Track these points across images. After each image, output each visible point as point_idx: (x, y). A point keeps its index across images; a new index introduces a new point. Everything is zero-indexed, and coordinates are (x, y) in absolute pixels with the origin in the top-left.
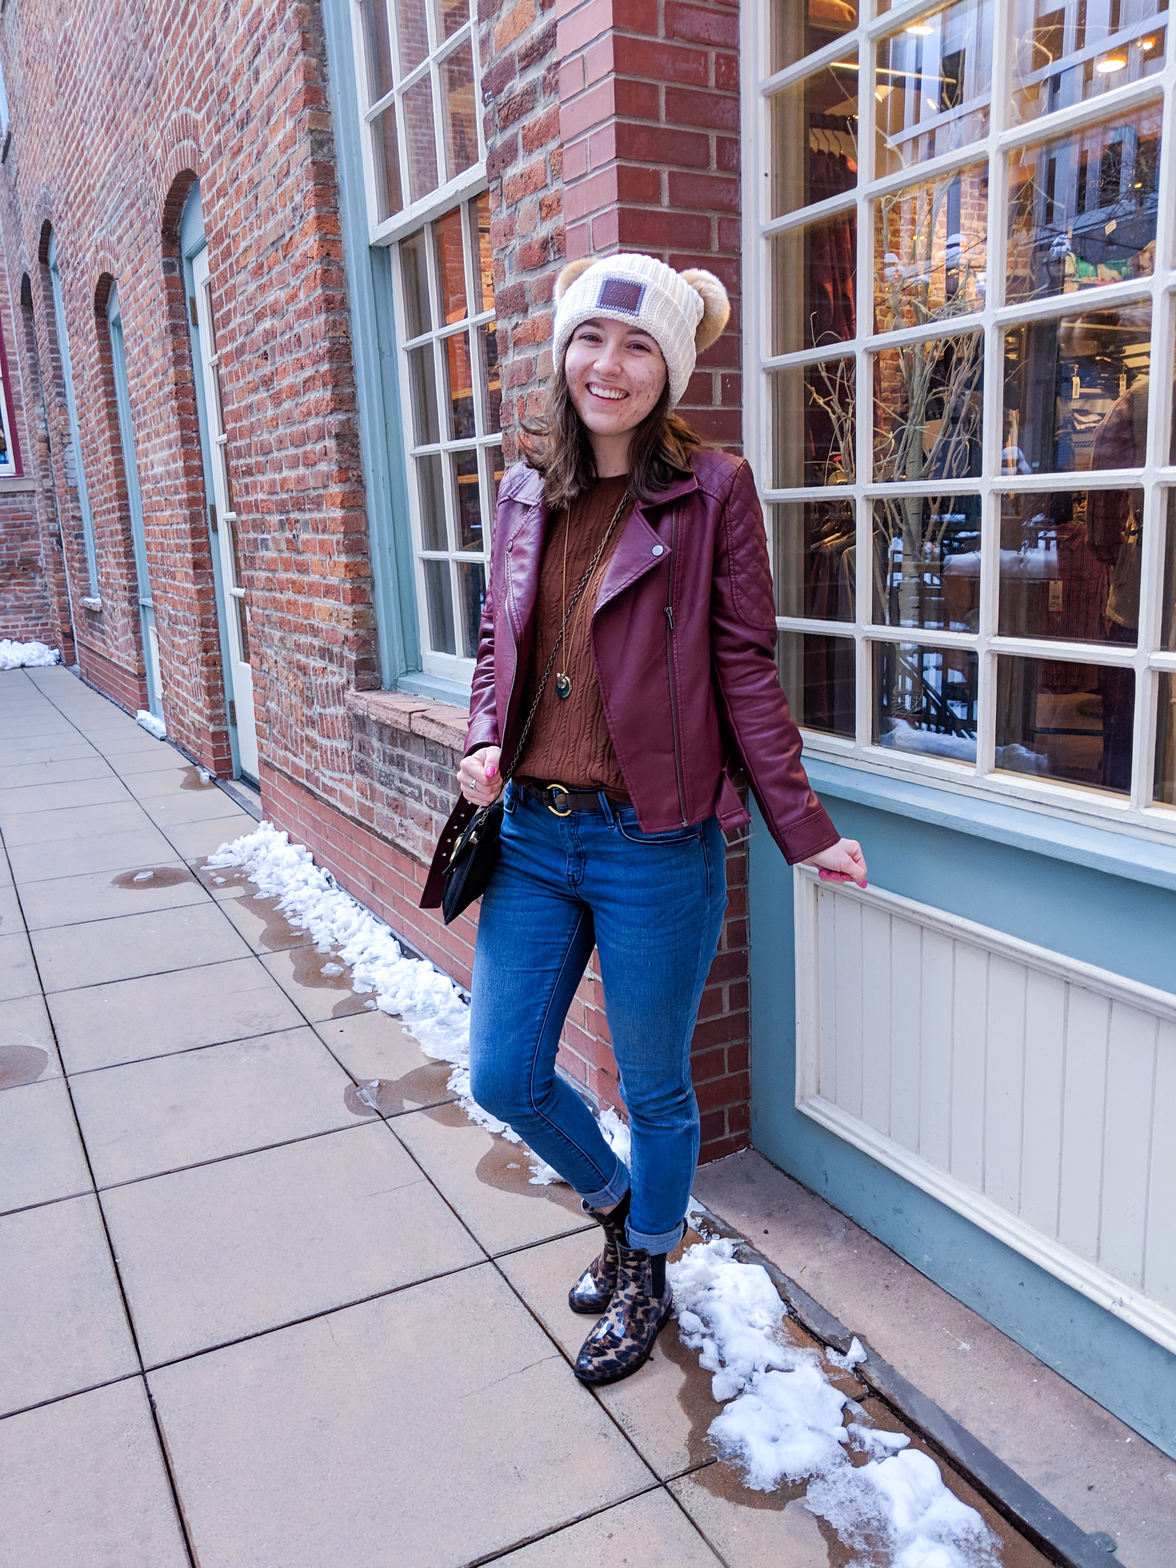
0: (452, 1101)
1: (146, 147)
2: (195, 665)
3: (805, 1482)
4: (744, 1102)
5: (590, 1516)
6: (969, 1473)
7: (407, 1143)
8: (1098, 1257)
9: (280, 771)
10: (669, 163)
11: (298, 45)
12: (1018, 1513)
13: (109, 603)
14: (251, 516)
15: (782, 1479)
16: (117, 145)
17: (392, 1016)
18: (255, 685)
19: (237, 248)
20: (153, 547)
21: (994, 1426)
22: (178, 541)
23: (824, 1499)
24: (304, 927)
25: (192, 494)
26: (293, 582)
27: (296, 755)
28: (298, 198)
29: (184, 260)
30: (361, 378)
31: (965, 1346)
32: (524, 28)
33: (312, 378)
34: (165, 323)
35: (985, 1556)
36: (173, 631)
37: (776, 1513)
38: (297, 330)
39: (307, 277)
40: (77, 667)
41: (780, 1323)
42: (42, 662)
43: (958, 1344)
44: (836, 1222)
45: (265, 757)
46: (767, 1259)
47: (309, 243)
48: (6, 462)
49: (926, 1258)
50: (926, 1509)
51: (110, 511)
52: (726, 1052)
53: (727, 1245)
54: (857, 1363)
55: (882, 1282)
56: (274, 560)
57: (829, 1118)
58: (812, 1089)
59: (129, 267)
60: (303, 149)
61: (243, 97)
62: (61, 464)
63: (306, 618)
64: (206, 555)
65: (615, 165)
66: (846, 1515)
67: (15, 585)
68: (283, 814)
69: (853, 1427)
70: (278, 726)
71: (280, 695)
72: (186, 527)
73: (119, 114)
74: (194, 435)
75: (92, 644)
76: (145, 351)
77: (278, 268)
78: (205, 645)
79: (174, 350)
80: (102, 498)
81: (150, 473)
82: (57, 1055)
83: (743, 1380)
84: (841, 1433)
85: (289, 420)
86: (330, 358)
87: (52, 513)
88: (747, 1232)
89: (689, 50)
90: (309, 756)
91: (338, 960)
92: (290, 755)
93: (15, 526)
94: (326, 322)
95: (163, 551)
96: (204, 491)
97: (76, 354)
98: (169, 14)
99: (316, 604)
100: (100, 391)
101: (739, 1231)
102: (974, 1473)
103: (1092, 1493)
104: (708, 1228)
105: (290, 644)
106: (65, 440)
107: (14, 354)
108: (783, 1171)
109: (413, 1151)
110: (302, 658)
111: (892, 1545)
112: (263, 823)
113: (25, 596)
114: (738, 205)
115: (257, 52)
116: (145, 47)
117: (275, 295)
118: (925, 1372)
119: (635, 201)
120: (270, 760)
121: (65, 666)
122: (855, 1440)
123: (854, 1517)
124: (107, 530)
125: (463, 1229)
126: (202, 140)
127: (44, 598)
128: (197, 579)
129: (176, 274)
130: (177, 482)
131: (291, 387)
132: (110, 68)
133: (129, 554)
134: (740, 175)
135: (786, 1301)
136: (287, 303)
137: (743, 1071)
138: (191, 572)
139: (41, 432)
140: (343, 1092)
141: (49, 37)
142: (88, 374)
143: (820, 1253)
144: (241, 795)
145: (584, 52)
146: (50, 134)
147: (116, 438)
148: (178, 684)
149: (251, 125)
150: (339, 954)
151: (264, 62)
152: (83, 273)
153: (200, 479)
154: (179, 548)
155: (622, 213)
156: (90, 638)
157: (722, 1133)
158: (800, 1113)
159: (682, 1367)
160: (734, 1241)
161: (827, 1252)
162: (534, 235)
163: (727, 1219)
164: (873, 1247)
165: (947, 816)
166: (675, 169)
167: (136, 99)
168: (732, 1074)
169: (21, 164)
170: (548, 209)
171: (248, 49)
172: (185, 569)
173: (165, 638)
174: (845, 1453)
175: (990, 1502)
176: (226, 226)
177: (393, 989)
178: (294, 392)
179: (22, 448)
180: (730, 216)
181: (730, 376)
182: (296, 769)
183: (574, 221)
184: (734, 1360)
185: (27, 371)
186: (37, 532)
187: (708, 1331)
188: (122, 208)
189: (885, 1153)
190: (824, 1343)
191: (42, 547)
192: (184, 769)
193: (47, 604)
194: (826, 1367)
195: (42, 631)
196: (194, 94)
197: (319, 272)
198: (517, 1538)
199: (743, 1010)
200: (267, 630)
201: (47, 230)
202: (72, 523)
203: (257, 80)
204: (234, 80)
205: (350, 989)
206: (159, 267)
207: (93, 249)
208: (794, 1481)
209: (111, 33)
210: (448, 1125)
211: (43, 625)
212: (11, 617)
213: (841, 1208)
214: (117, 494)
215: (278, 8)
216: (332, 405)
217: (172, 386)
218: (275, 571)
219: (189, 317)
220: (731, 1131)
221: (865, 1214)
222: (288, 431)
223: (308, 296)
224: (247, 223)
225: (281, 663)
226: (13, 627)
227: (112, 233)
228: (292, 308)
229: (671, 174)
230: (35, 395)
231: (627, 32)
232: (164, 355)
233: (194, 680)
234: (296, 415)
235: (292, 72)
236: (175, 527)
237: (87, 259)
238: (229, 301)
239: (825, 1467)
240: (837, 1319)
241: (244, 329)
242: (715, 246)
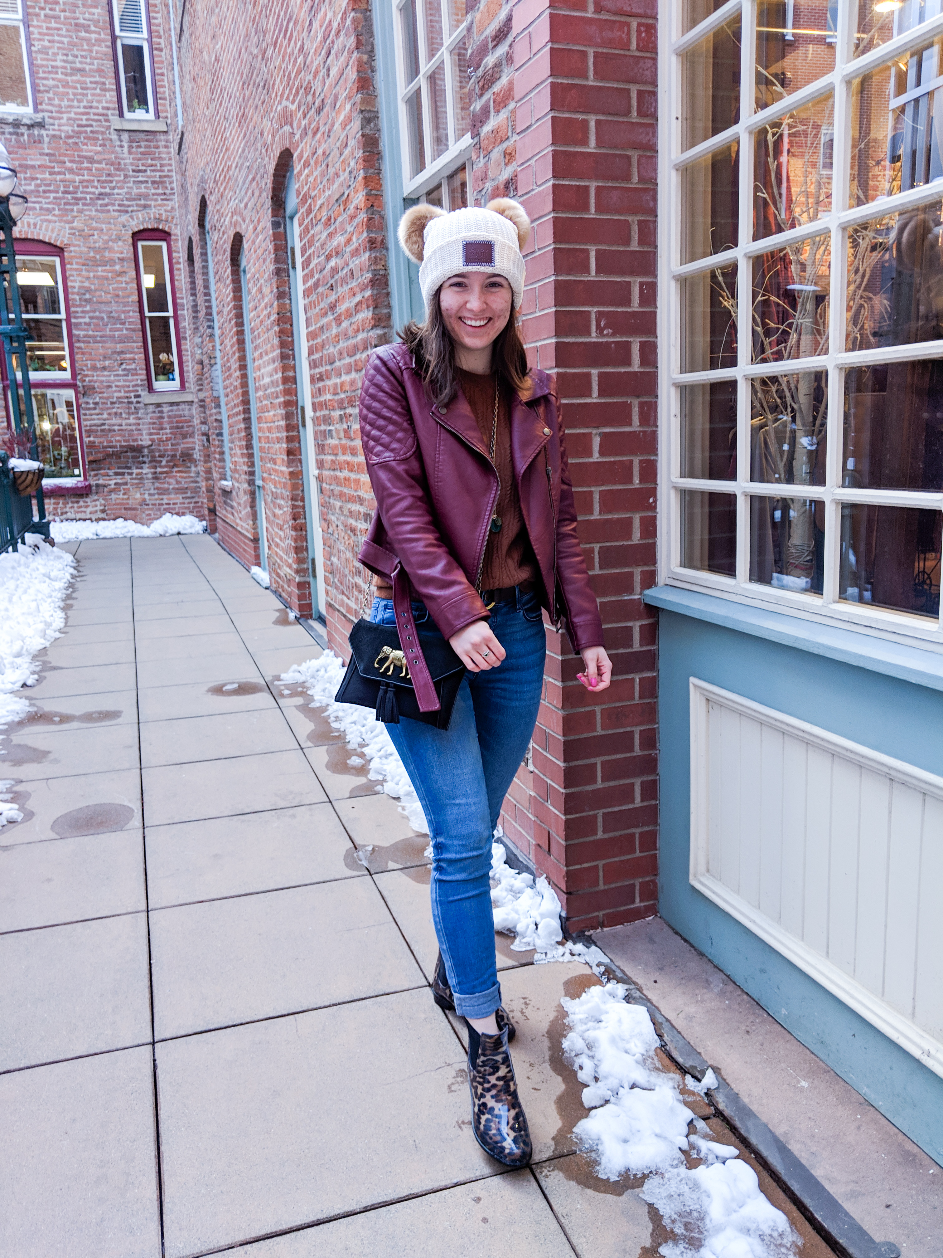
0: (426, 865)
1: (262, 134)
2: (288, 530)
3: (645, 1177)
4: (653, 878)
5: (465, 1184)
6: (785, 1183)
7: (385, 894)
8: (913, 1014)
9: (338, 611)
10: (596, 112)
11: (354, 45)
12: (820, 1219)
13: (236, 484)
14: (323, 413)
15: (626, 1173)
16: (245, 134)
17: (394, 798)
18: (324, 544)
19: (315, 206)
20: (262, 439)
21: (814, 1149)
22: (278, 435)
23: (657, 1191)
24: (342, 729)
25: (288, 398)
26: (348, 463)
27: (349, 598)
28: (352, 164)
29: (287, 219)
30: (395, 301)
31: (804, 1084)
32: (495, 15)
33: (360, 303)
34: (272, 267)
35: (783, 1250)
36: (274, 504)
37: (616, 1198)
38: (351, 266)
39: (358, 224)
40: (217, 535)
41: (652, 1053)
42: (193, 531)
43: (799, 1082)
44: (717, 980)
45: (329, 600)
46: (652, 1003)
47: (359, 198)
48: (173, 379)
49: (784, 1011)
50: (740, 1207)
51: (237, 414)
52: (637, 836)
53: (620, 989)
54: (708, 1089)
55: (744, 1028)
56: (336, 446)
57: (714, 893)
58: (702, 868)
59: (251, 226)
60: (356, 125)
61: (320, 89)
62: (209, 380)
63: (356, 491)
64: (297, 445)
65: (550, 116)
66: (672, 1206)
67: (176, 472)
68: (341, 644)
69: (693, 1138)
70: (338, 576)
71: (339, 552)
72: (283, 423)
73: (247, 110)
74: (291, 352)
75: (226, 516)
76: (260, 290)
77: (340, 219)
78: (294, 515)
79: (277, 288)
80: (232, 404)
81: (262, 383)
82: (141, 813)
83: (610, 1093)
84: (683, 1142)
85: (347, 337)
86: (372, 286)
87: (204, 418)
88: (640, 981)
89: (614, 22)
90: (357, 599)
91: (362, 755)
92: (345, 598)
93: (177, 427)
94: (369, 258)
95: (268, 442)
96: (296, 396)
97: (219, 295)
98: (277, 32)
99: (362, 479)
100: (233, 322)
101: (634, 979)
102: (789, 1184)
103: (888, 1210)
104: (609, 974)
105: (346, 512)
106: (213, 362)
107: (182, 298)
108: (681, 936)
109: (387, 900)
110: (352, 521)
111: (705, 1233)
112: (327, 651)
113: (183, 481)
114: (655, 144)
115: (329, 54)
116: (263, 58)
117: (339, 239)
118: (764, 1101)
119: (567, 144)
120: (332, 602)
121: (209, 534)
122: (694, 1148)
123: (679, 1208)
124: (236, 428)
125: (414, 961)
126: (295, 125)
127: (197, 482)
128: (290, 463)
129: (281, 230)
130: (278, 389)
131: (347, 310)
132: (242, 77)
133: (249, 446)
134: (657, 120)
135: (660, 1036)
136: (345, 246)
137: (652, 853)
138: (285, 458)
139: (198, 357)
140: (344, 853)
141: (207, 58)
142: (226, 310)
143: (697, 1001)
144: (316, 630)
145: (530, 29)
146: (206, 130)
147: (243, 358)
148: (277, 545)
149: (325, 110)
150: (363, 750)
151: (333, 61)
152: (224, 233)
153: (294, 386)
154: (279, 440)
155: (555, 154)
156: (224, 512)
157: (633, 902)
158: (693, 887)
159: (563, 1080)
160: (626, 987)
161: (702, 1001)
162: (500, 178)
163: (626, 970)
164: (743, 1000)
165: (797, 638)
166: (601, 117)
167: (257, 99)
168: (642, 854)
169: (189, 155)
170: (509, 156)
171: (323, 53)
172: (282, 456)
173: (269, 509)
174: (683, 1158)
175: (799, 1209)
176: (309, 189)
177: (398, 778)
178: (349, 314)
179: (185, 369)
180: (649, 154)
181: (647, 284)
182: (349, 609)
183: (523, 164)
184: (606, 1078)
185: (190, 311)
186: (193, 432)
187: (591, 1054)
188: (247, 182)
189: (754, 922)
190: (684, 1071)
191: (196, 443)
192: (278, 610)
193: (199, 487)
194: (684, 1091)
195: (194, 508)
196: (291, 90)
197: (365, 219)
198: (404, 1193)
199: (653, 802)
200: (332, 501)
201: (203, 204)
202: (215, 424)
203: (328, 75)
204: (315, 77)
205: (366, 777)
206: (269, 225)
207: (230, 214)
208: (635, 1175)
209: (243, 50)
210: (418, 882)
211: (196, 503)
212: (172, 496)
213: (722, 967)
214: (242, 401)
215: (342, 19)
216: (372, 322)
217: (276, 316)
218: (336, 454)
219: (290, 262)
220: (641, 901)
221: (739, 972)
222: (345, 345)
223: (358, 239)
224: (321, 186)
225: (341, 527)
226: (174, 504)
227: (241, 201)
228: (348, 249)
229: (598, 122)
230: (195, 329)
231: (561, 10)
232: (272, 292)
233: (287, 542)
234: (350, 332)
235: (349, 67)
236: (276, 423)
237: (226, 223)
238: (310, 247)
239: (664, 1166)
240: (700, 1053)
241: (319, 267)
242: (635, 178)
